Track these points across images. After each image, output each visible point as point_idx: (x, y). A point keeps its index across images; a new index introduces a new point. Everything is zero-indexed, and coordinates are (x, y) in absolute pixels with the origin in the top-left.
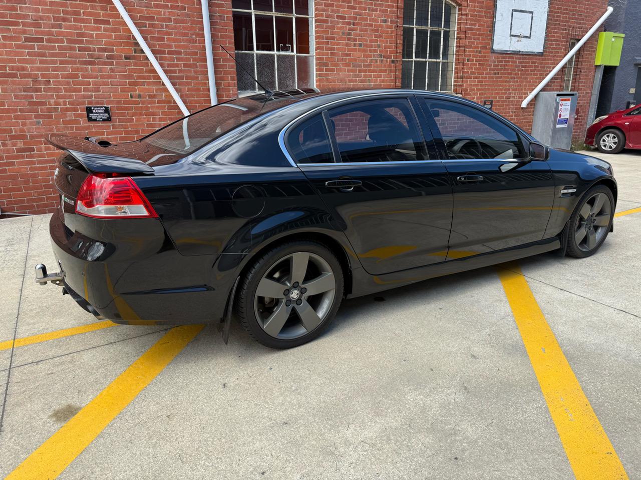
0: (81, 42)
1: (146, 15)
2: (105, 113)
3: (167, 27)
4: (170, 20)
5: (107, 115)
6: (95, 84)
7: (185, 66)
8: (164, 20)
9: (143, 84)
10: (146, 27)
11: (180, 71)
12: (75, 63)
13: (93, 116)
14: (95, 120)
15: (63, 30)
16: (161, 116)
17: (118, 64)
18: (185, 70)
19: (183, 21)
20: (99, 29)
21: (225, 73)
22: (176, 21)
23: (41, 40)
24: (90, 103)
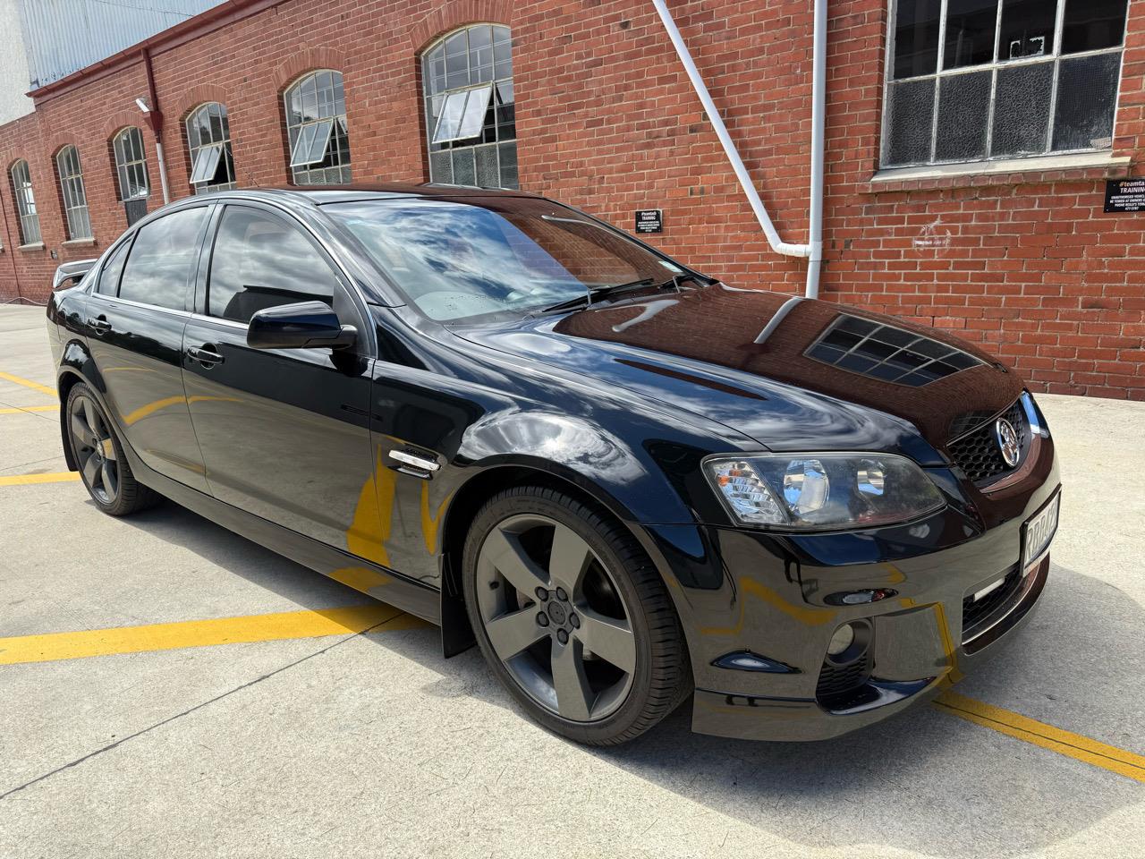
0: (640, 116)
1: (726, 52)
2: (656, 220)
3: (756, 64)
4: (761, 51)
5: (657, 224)
6: (651, 177)
7: (778, 129)
8: (752, 53)
9: (709, 170)
10: (723, 73)
11: (768, 141)
12: (629, 148)
13: (642, 225)
14: (643, 231)
15: (624, 103)
16: (728, 224)
17: (680, 142)
18: (775, 139)
19: (782, 48)
20: (661, 92)
21: (852, 132)
22: (772, 51)
23: (600, 122)
24: (642, 206)
